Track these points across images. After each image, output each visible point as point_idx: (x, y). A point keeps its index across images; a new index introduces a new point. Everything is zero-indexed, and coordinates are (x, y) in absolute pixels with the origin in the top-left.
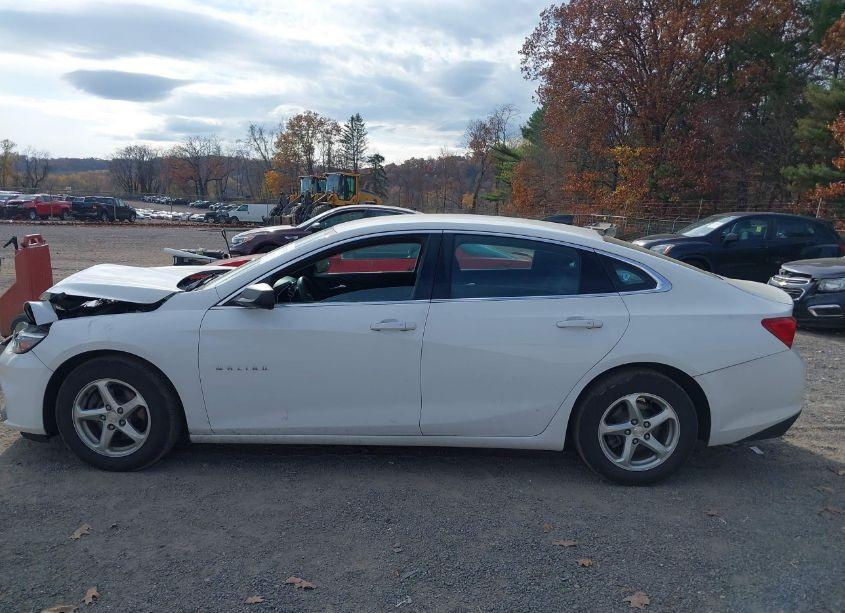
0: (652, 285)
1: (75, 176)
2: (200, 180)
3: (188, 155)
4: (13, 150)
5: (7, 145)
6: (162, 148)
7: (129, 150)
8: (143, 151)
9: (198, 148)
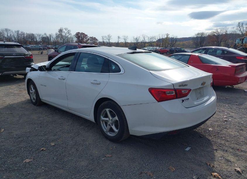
0: (118, 70)
1: (185, 42)
2: (218, 42)
3: (216, 34)
4: (169, 36)
5: (167, 35)
6: (208, 32)
7: (198, 34)
8: (202, 34)
9: (219, 32)
